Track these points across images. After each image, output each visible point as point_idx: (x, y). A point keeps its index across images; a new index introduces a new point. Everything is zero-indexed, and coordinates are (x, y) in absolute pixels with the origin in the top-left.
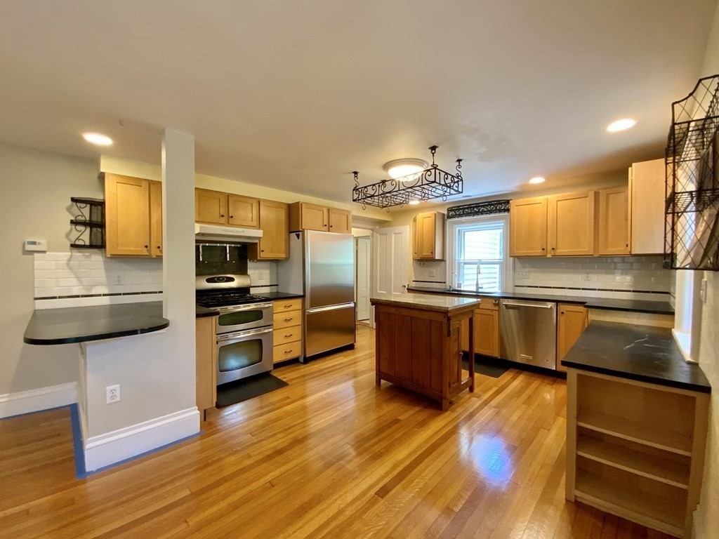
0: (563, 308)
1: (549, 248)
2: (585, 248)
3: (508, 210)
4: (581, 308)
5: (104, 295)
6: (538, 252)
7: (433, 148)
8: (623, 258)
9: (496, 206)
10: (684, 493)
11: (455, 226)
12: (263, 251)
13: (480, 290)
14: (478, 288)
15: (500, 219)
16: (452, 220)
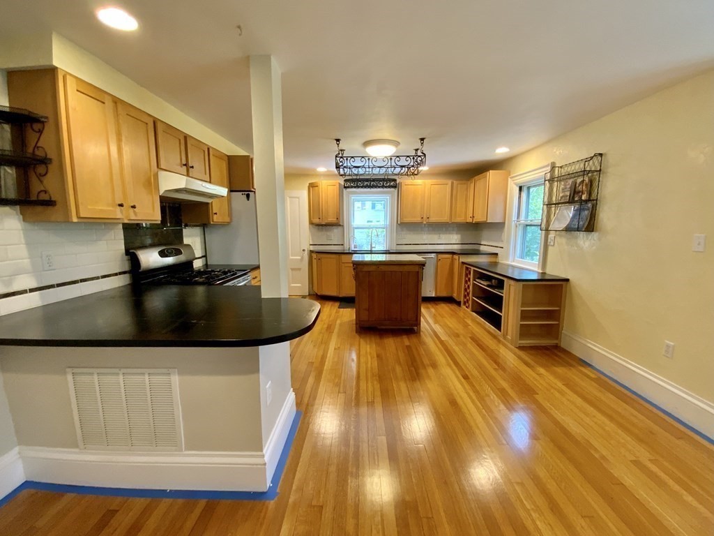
1: (425, 217)
3: (396, 187)
4: (449, 256)
5: (32, 290)
6: (418, 220)
7: (422, 139)
9: (385, 182)
11: (350, 195)
12: (216, 214)
13: (373, 249)
14: (371, 247)
16: (348, 190)
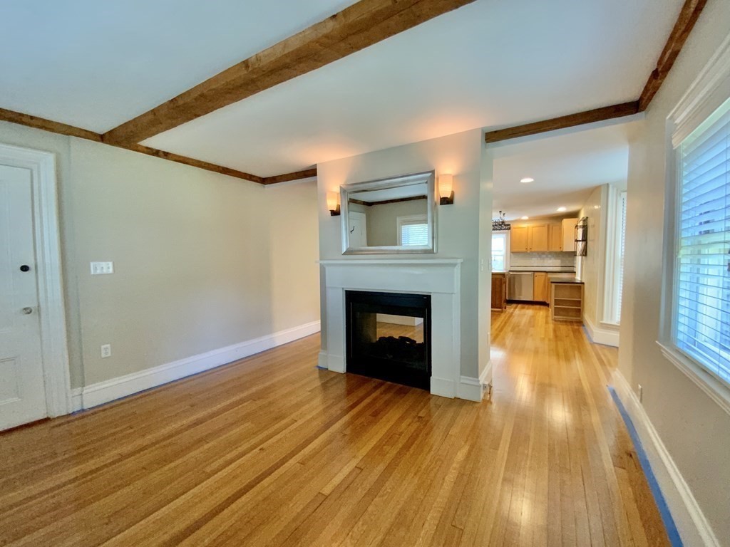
0: (536, 274)
1: (529, 248)
2: (544, 249)
3: (510, 229)
4: (543, 274)
6: (524, 250)
8: (556, 253)
10: (580, 309)
15: (504, 233)
